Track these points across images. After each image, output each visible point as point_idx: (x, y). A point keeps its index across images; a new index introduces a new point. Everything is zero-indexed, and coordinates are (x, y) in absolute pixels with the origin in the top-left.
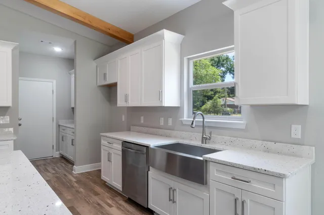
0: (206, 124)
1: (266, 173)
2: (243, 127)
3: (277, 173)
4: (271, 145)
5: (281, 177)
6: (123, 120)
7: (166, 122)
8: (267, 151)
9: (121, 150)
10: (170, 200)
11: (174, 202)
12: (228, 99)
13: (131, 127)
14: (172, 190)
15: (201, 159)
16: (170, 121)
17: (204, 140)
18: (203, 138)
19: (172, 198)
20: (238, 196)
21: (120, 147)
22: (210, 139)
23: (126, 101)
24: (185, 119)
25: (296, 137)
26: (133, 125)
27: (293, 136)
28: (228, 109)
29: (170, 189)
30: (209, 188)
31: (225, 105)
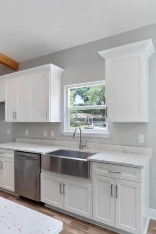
0: (82, 135)
1: (131, 166)
2: (108, 137)
3: (138, 166)
4: (126, 148)
5: (140, 167)
6: (8, 132)
7: (49, 134)
8: (124, 152)
9: (13, 158)
10: (61, 193)
11: (64, 194)
12: (78, 114)
13: (17, 138)
14: (62, 186)
15: (86, 160)
16: (53, 134)
17: (81, 147)
18: (80, 145)
19: (62, 191)
20: (113, 183)
21: (12, 156)
22: (85, 146)
23: (15, 117)
24: (65, 131)
25: (141, 142)
26: (18, 137)
27: (139, 142)
28: (78, 122)
29: (61, 184)
30: (92, 180)
31: (76, 118)
